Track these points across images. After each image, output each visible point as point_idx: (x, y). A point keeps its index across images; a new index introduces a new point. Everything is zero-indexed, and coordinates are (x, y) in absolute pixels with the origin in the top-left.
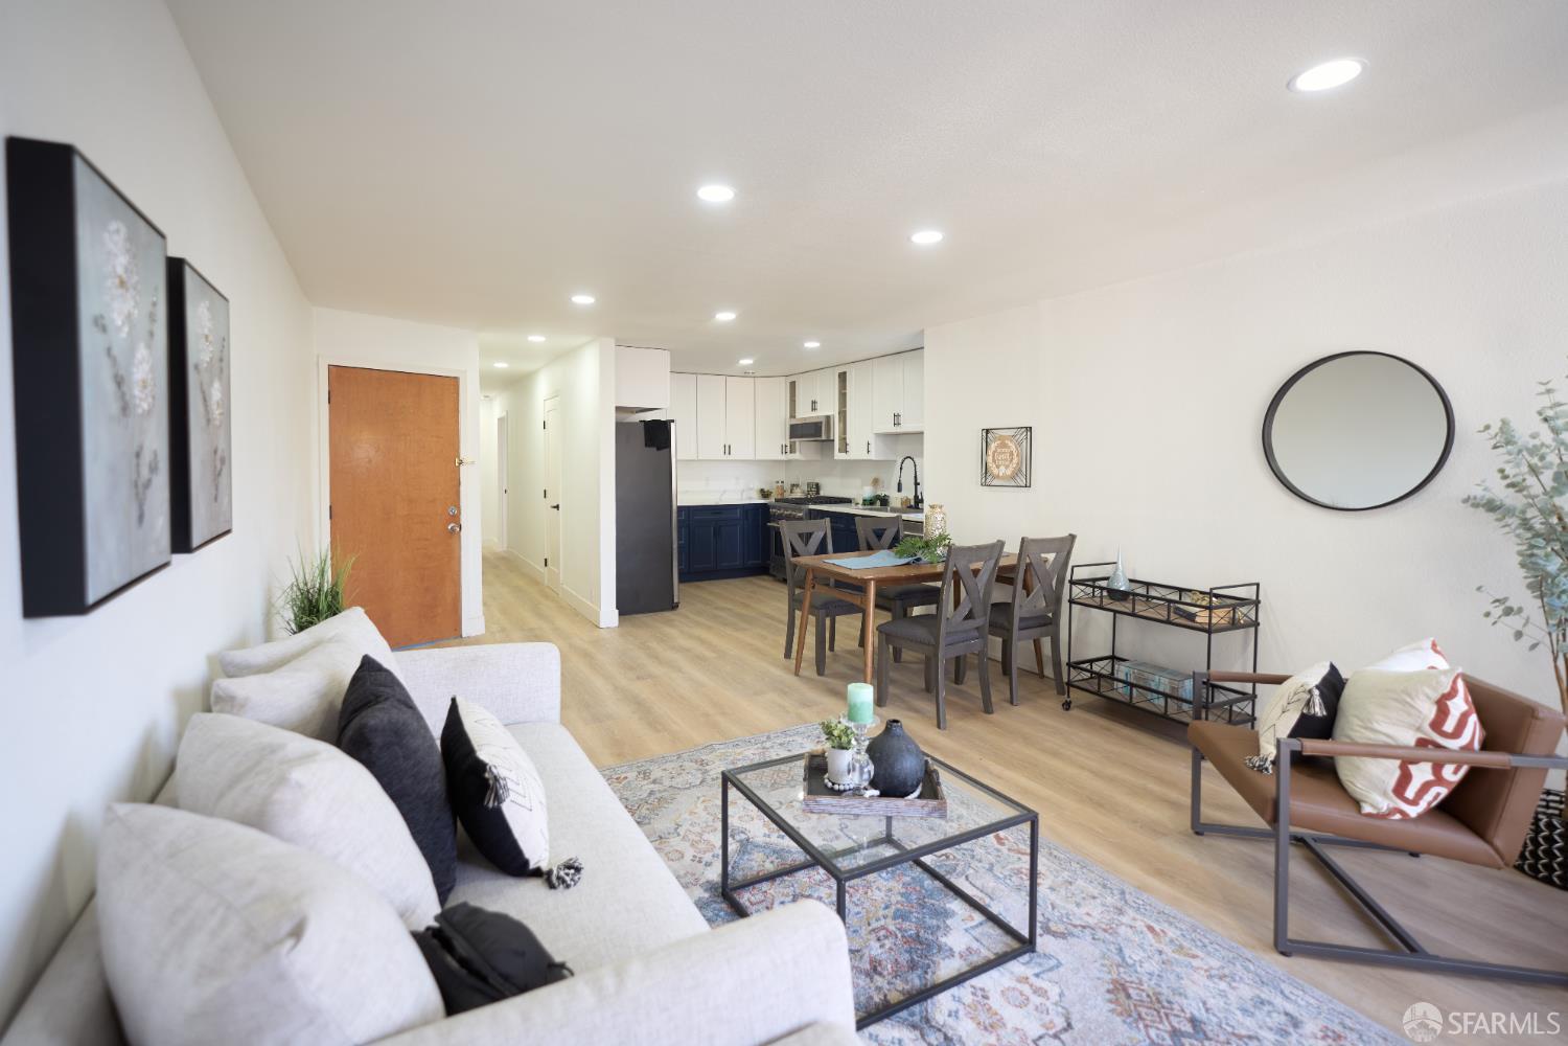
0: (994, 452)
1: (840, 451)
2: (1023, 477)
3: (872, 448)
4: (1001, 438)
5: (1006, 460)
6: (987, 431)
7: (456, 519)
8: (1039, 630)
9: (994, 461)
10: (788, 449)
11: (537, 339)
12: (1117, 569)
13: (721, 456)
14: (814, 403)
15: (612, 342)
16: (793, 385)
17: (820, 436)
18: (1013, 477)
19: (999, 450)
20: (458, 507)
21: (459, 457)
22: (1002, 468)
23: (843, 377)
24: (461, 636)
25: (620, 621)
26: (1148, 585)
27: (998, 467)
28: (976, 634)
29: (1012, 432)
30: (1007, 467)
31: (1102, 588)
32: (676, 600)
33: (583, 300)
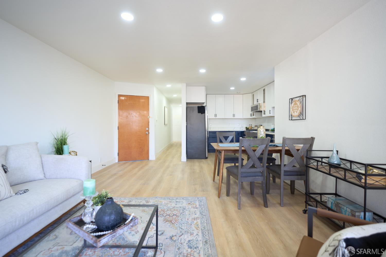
0: (293, 107)
1: (264, 114)
2: (302, 116)
3: (271, 112)
4: (295, 101)
5: (296, 109)
6: (292, 99)
7: (148, 131)
8: (296, 177)
9: (293, 110)
10: (252, 115)
11: (169, 86)
12: (333, 154)
13: (233, 118)
14: (257, 100)
15: (185, 84)
16: (253, 95)
17: (258, 110)
18: (299, 116)
19: (294, 106)
20: (149, 128)
21: (149, 116)
22: (295, 112)
23: (264, 90)
24: (149, 160)
25: (187, 160)
26: (351, 162)
27: (294, 112)
28: (261, 174)
29: (298, 99)
30: (297, 112)
31: (318, 161)
32: (207, 156)
33: (159, 70)
